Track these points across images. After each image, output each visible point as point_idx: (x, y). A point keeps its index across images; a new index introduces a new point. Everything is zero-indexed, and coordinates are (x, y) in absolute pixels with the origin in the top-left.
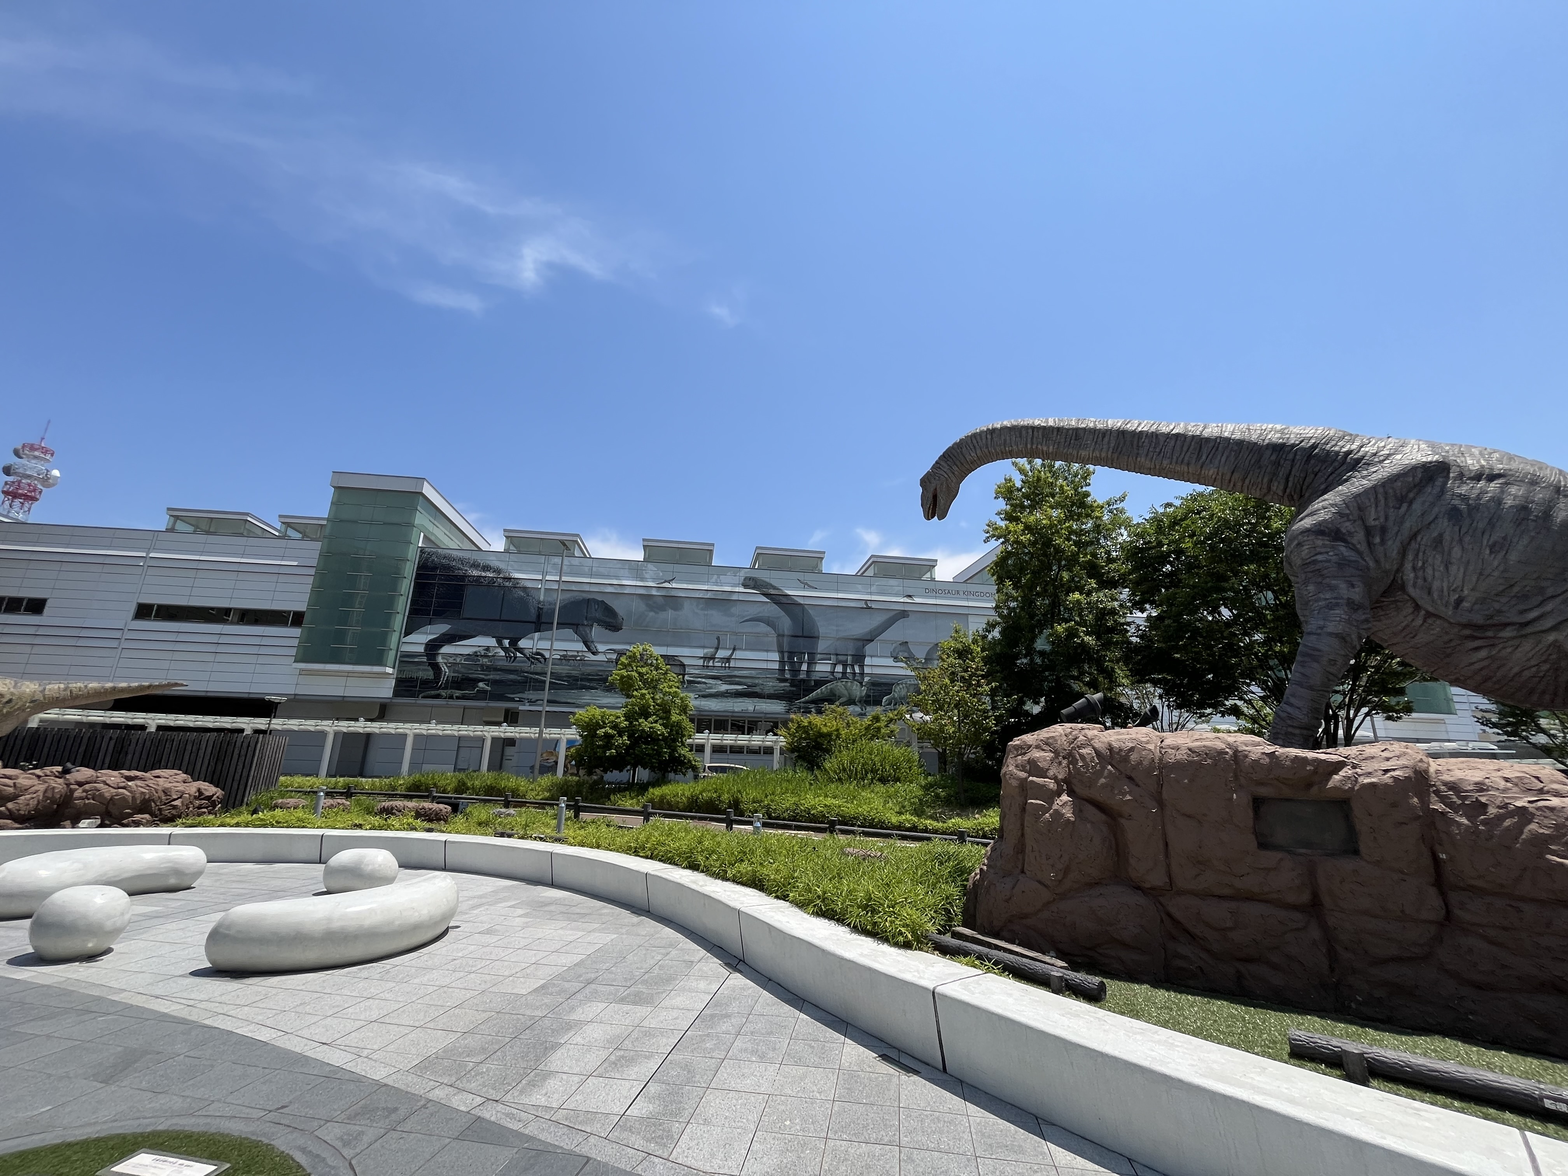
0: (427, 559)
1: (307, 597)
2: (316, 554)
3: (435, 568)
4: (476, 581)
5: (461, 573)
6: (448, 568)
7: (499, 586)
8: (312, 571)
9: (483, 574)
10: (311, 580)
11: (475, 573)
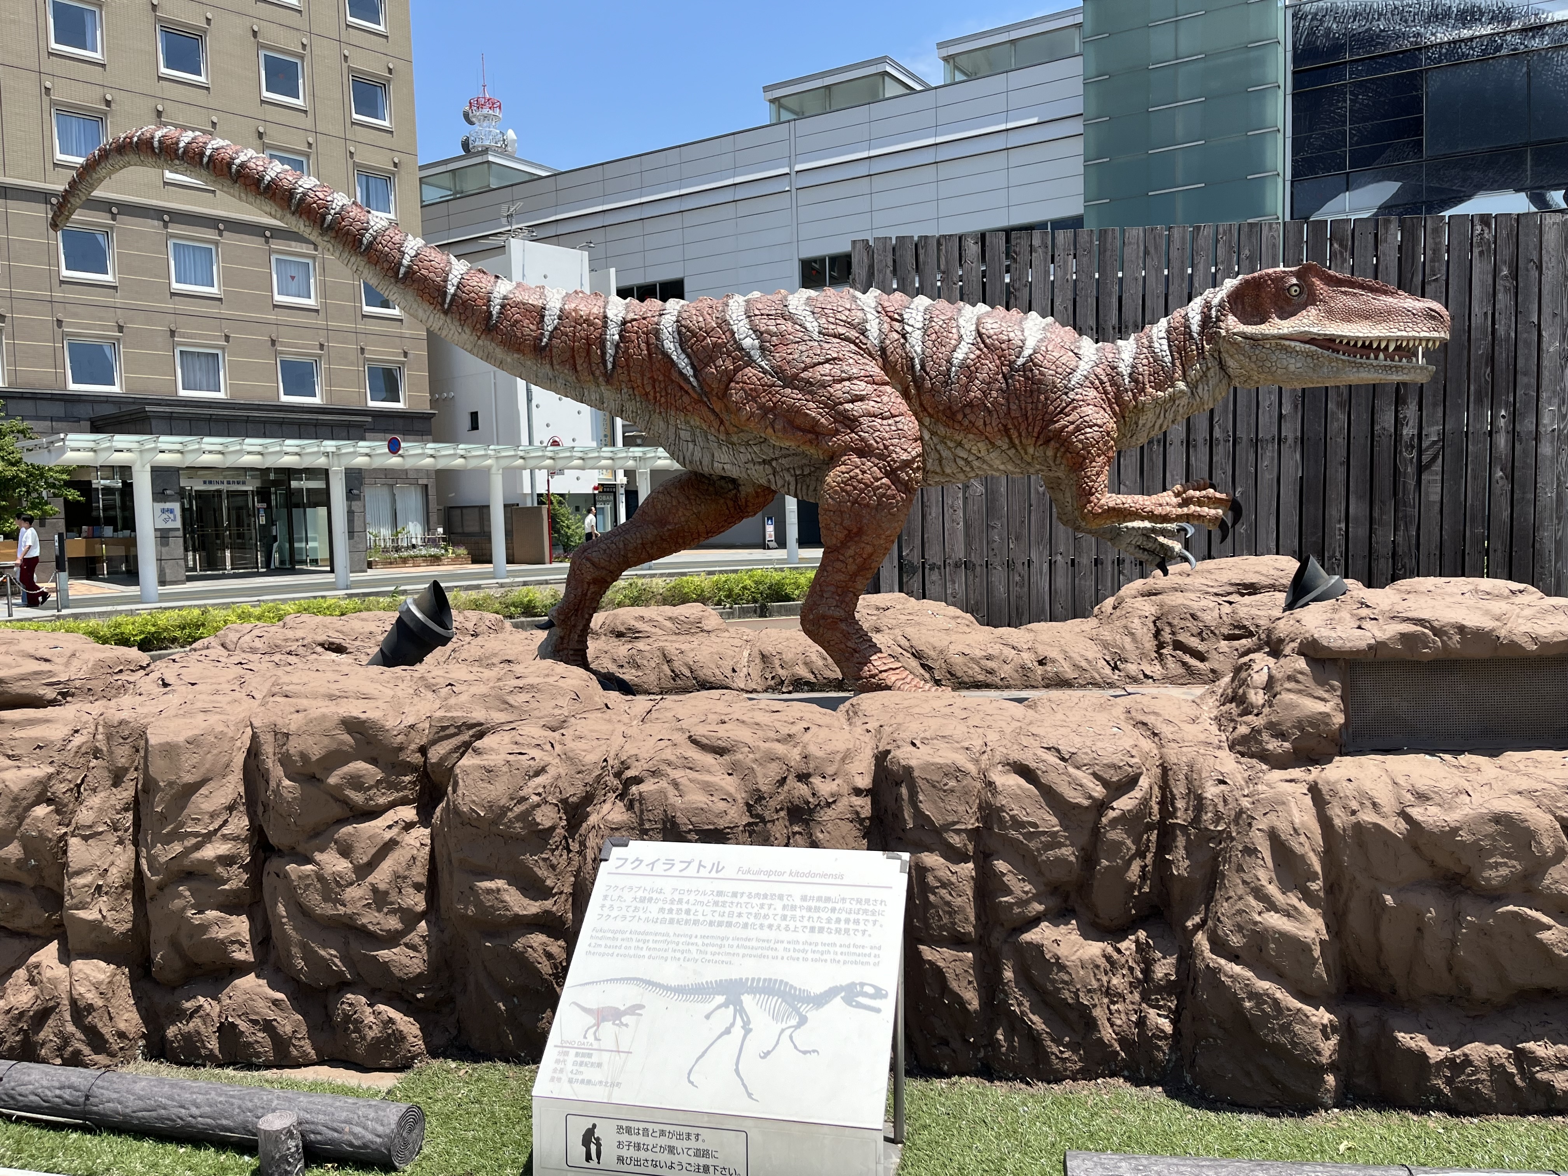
0: (1312, 32)
1: (1078, 185)
2: (1078, 86)
3: (1337, 48)
4: (1450, 54)
5: (1407, 45)
6: (1369, 39)
7: (1515, 55)
8: (1077, 126)
9: (1466, 33)
10: (1078, 146)
11: (1442, 35)
